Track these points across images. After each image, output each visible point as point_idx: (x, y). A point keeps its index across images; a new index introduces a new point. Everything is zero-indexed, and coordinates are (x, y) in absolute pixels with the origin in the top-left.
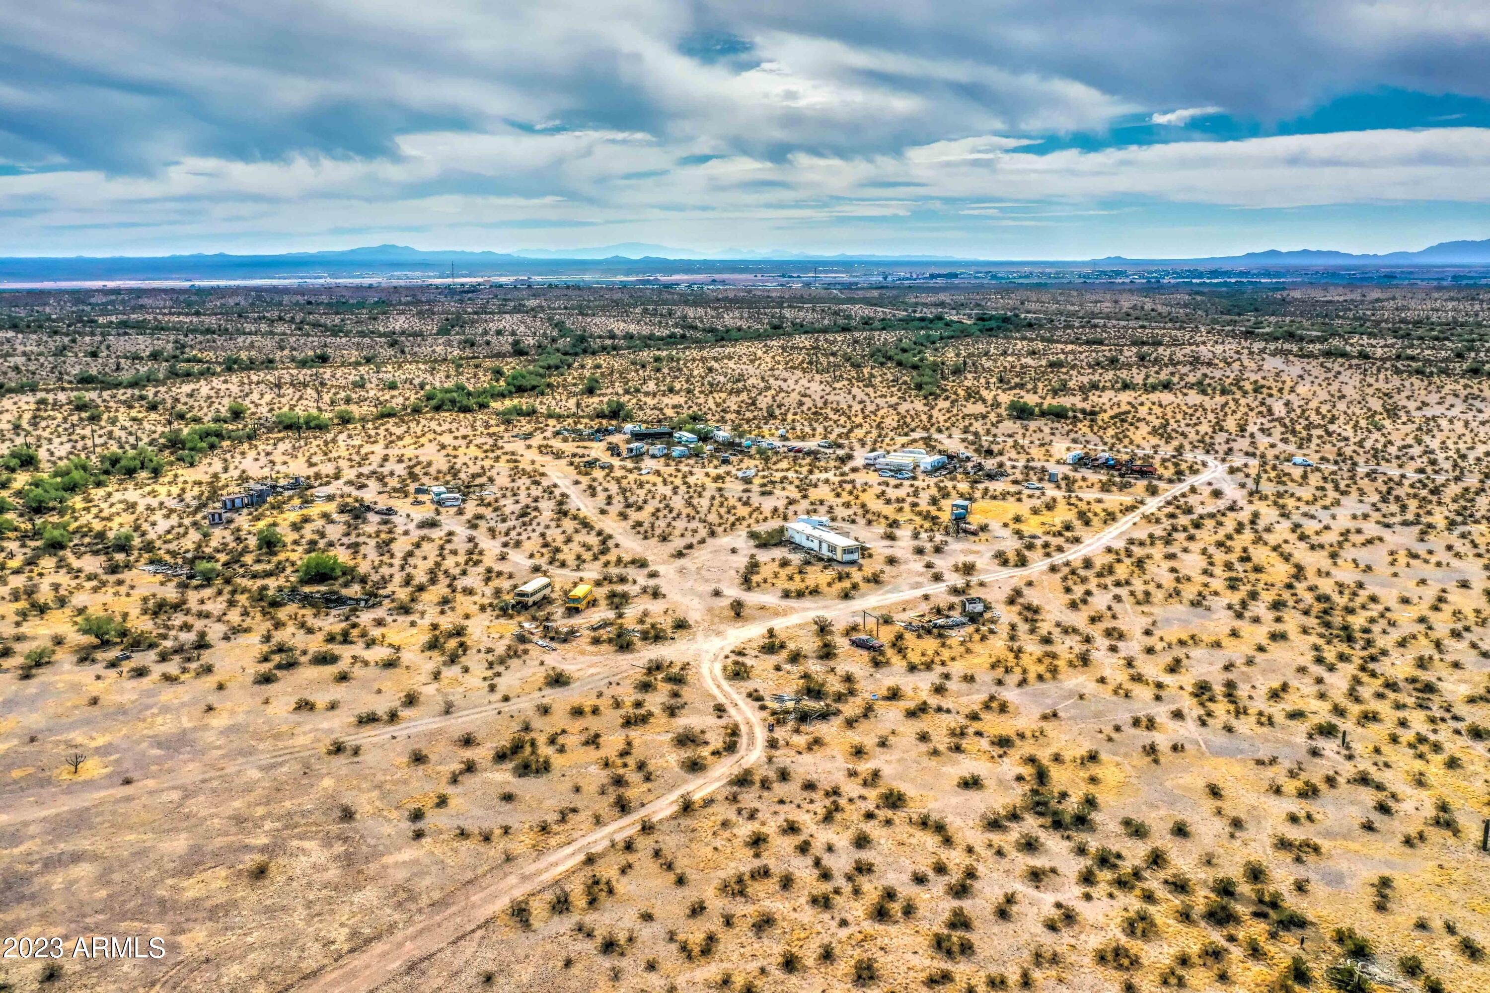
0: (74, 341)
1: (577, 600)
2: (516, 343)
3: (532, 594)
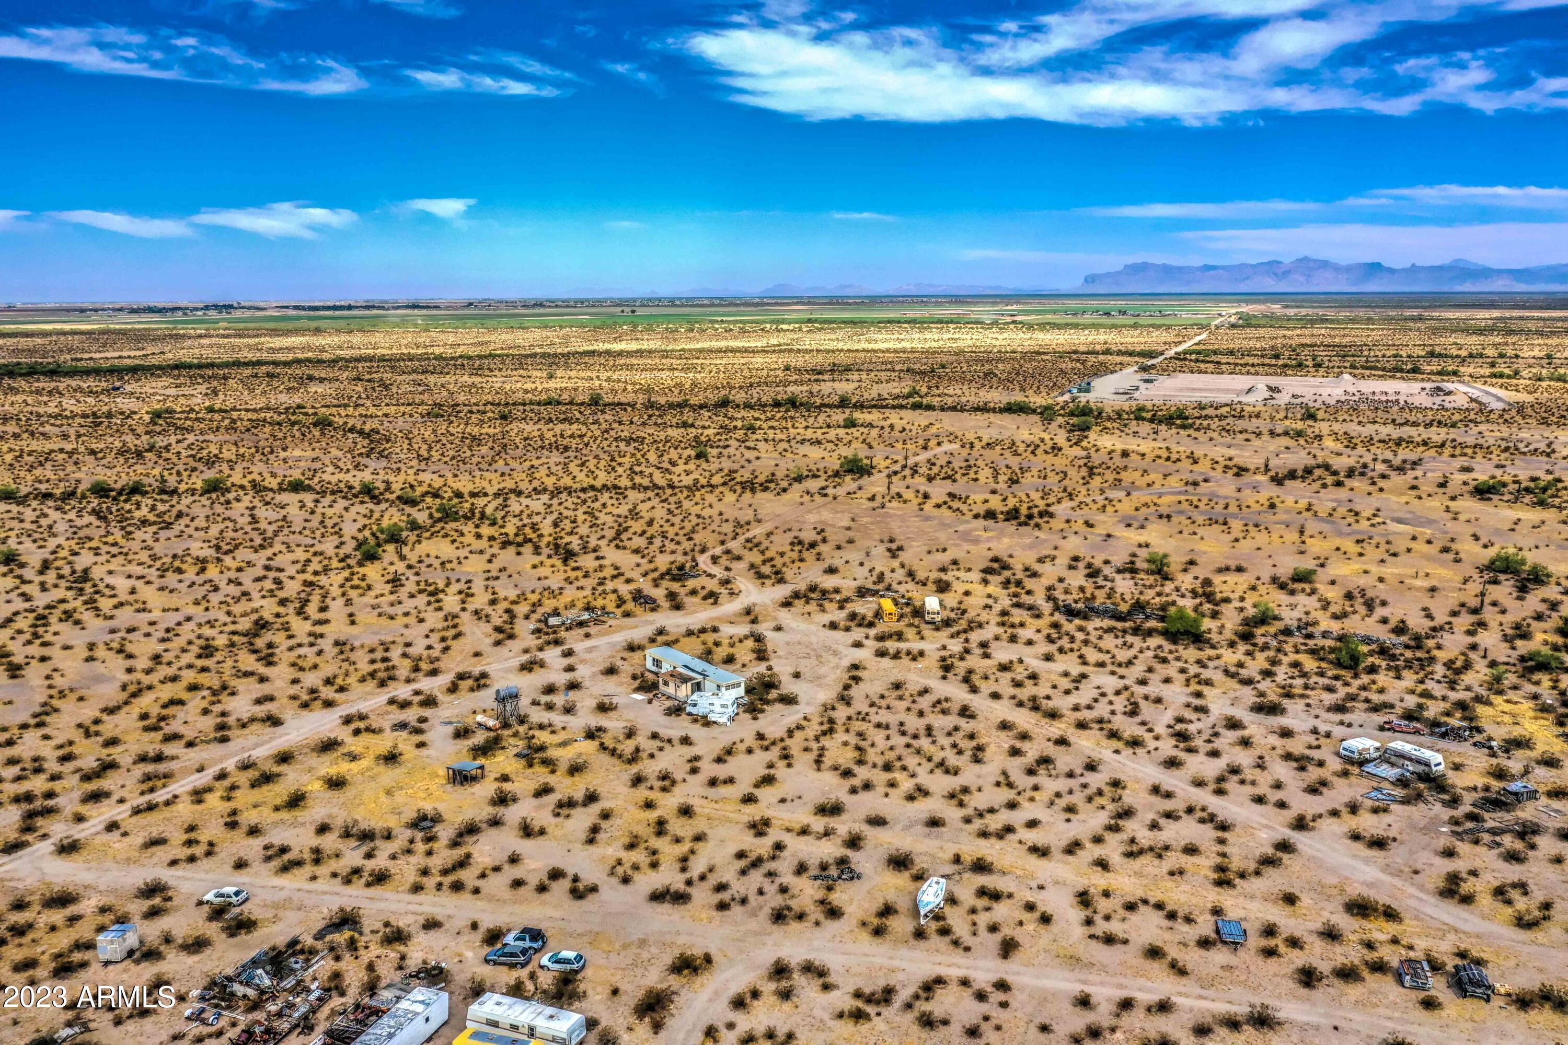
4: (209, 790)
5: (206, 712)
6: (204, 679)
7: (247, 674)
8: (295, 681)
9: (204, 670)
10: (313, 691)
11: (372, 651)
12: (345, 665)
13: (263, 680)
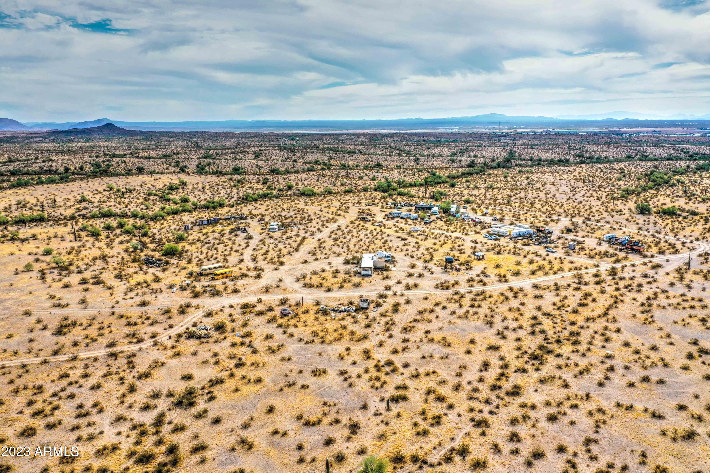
0: (294, 155)
1: (215, 275)
2: (473, 162)
3: (205, 270)
4: (559, 270)
5: (566, 298)
6: (572, 317)
7: (547, 315)
8: (523, 304)
9: (573, 323)
10: (515, 297)
11: (475, 313)
12: (494, 308)
13: (539, 309)
